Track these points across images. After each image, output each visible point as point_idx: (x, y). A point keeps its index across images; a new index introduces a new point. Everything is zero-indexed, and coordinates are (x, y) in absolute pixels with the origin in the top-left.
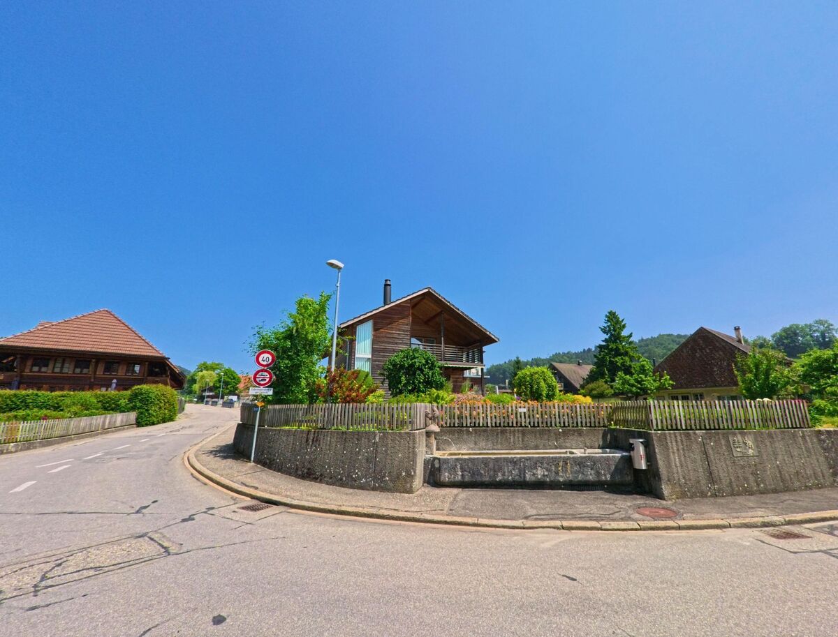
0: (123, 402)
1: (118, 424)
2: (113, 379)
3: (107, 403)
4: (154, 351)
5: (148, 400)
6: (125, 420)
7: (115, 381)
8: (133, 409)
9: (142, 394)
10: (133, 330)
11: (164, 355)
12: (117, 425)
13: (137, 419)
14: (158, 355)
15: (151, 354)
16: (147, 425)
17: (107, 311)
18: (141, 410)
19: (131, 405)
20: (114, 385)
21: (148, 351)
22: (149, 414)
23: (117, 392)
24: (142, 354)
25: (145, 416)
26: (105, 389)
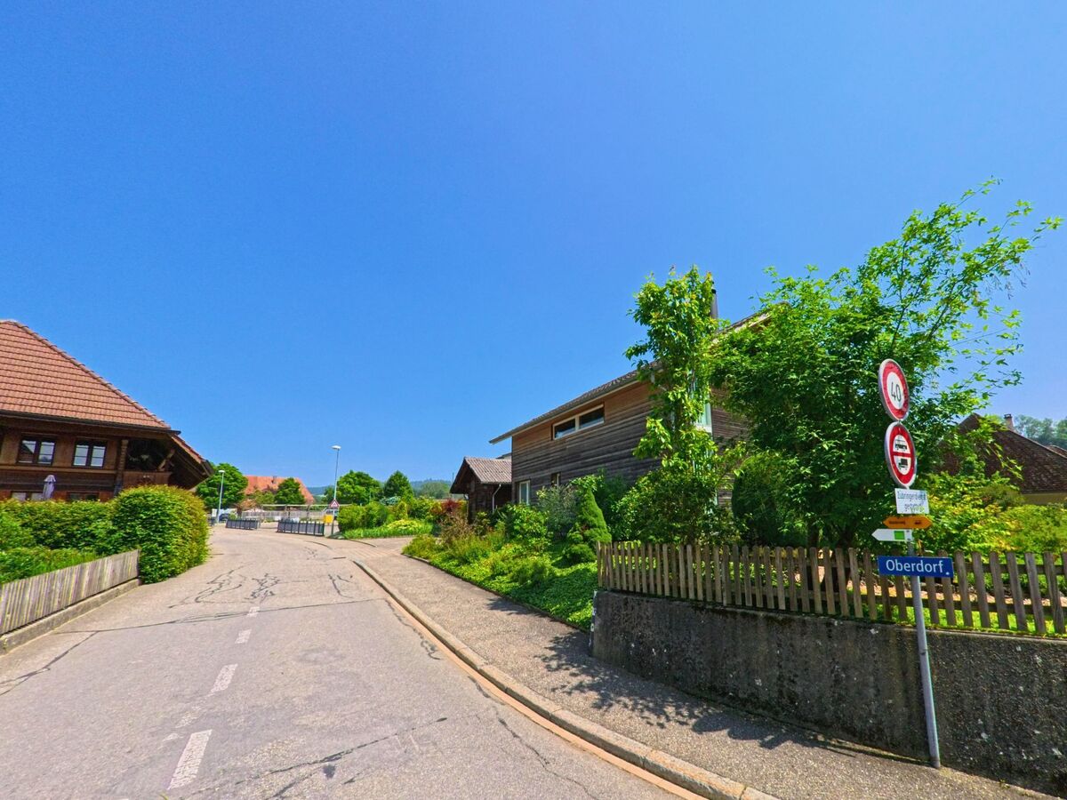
0: (101, 527)
1: (107, 582)
2: (45, 474)
3: (42, 527)
4: (142, 416)
5: (162, 522)
6: (118, 572)
7: (51, 478)
8: (129, 542)
9: (147, 508)
10: (86, 368)
11: (167, 425)
12: (104, 587)
13: (140, 566)
14: (154, 424)
15: (138, 422)
16: (163, 577)
17: (15, 325)
18: (146, 545)
19: (122, 533)
20: (50, 489)
21: (129, 415)
22: (167, 553)
23: (62, 504)
24: (116, 420)
25: (159, 559)
26: (23, 496)
